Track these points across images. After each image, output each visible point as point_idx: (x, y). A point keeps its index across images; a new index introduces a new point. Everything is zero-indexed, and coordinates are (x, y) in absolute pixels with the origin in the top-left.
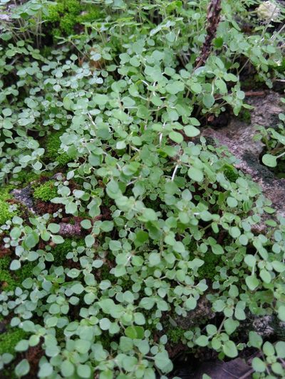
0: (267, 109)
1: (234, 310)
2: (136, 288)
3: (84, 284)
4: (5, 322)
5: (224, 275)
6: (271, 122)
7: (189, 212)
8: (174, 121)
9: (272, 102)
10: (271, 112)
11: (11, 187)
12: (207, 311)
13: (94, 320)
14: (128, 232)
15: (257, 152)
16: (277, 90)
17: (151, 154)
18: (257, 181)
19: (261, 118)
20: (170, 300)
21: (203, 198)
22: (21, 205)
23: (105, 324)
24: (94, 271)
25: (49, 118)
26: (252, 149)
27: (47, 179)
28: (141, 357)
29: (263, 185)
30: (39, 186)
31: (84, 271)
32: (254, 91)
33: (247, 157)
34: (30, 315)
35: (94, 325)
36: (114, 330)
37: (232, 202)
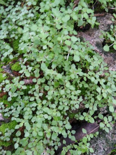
0: (106, 22)
1: (93, 107)
2: (56, 103)
3: (36, 103)
4: (9, 118)
5: (89, 94)
6: (107, 28)
7: (75, 73)
8: (67, 35)
9: (108, 18)
10: (107, 23)
11: (2, 65)
12: (83, 107)
13: (42, 115)
14: (51, 82)
15: (101, 42)
16: (110, 12)
17: (58, 49)
18: (101, 55)
19: (103, 26)
20: (69, 105)
21: (80, 64)
22: (7, 73)
23: (46, 116)
24: (40, 97)
25: (12, 34)
26: (99, 41)
27: (16, 61)
28: (60, 127)
29: (104, 56)
30: (13, 65)
31: (36, 98)
32: (100, 13)
33: (97, 45)
34: (18, 116)
35: (42, 117)
36: (49, 118)
37: (91, 68)
